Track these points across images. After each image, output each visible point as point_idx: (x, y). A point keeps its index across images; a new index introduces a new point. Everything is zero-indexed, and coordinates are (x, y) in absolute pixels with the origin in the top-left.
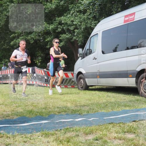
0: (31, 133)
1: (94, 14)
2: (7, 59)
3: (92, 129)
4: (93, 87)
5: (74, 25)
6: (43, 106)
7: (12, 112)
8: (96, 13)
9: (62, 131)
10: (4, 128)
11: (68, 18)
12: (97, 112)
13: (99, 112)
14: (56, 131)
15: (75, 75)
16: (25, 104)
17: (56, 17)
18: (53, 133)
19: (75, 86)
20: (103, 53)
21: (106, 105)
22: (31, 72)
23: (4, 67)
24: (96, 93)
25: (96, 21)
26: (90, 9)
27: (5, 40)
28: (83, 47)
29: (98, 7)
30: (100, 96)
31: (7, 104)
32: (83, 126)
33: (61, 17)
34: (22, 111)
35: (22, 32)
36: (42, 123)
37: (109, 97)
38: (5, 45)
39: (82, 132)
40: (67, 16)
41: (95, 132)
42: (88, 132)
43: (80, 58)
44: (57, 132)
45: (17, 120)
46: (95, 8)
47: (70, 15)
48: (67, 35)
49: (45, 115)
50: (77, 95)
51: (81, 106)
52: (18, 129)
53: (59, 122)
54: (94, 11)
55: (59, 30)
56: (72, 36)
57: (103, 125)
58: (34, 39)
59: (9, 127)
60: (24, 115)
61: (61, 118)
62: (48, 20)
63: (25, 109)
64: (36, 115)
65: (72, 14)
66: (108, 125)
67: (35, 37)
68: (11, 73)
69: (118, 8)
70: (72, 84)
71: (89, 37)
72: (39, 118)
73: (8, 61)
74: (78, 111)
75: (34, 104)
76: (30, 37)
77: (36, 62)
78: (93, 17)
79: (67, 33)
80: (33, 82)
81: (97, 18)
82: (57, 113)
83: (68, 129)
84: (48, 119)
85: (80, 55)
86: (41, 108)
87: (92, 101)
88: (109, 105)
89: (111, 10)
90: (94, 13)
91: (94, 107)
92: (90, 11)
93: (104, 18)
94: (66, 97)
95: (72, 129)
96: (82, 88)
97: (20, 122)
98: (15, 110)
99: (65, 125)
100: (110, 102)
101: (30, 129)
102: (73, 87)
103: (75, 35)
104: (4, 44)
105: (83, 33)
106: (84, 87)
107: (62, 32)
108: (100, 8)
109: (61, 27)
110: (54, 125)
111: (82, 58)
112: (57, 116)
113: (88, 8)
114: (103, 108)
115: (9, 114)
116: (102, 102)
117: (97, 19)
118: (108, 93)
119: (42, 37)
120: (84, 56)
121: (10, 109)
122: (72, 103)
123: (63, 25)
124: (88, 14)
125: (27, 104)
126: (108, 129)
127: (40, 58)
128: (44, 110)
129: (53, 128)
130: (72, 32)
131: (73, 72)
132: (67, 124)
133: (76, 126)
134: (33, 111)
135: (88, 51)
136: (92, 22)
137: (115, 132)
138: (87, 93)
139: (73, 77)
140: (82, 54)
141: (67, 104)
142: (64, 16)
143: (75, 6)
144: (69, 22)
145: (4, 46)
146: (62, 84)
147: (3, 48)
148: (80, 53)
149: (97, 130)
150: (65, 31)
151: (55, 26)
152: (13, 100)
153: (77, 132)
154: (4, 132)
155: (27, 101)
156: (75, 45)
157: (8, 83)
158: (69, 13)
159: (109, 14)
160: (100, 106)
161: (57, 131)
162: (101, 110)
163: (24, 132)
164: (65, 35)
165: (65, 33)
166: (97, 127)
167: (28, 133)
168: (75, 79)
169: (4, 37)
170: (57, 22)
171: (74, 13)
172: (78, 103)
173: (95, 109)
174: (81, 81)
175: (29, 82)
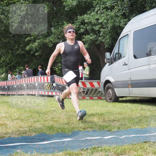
0: (52, 152)
1: (124, 11)
2: (22, 66)
3: (125, 149)
4: (124, 99)
5: (99, 24)
6: (65, 121)
7: (30, 128)
8: (126, 10)
9: (89, 151)
10: (21, 146)
11: (92, 16)
12: (129, 129)
13: (132, 128)
14: (81, 150)
15: (102, 84)
16: (44, 119)
17: (78, 16)
18: (78, 153)
19: (102, 97)
20: (135, 57)
21: (140, 120)
22: (49, 81)
23: (19, 76)
24: (127, 106)
25: (126, 19)
26: (119, 5)
27: (19, 45)
28: (110, 50)
29: (128, 2)
30: (133, 109)
31: (23, 119)
32: (114, 145)
33: (84, 15)
34: (41, 127)
35: (39, 34)
36: (65, 141)
37: (144, 110)
38: (19, 50)
39: (113, 152)
40: (91, 14)
41: (128, 153)
42: (120, 152)
43: (108, 64)
44: (82, 152)
45: (36, 137)
46: (125, 4)
47: (94, 13)
48: (91, 36)
49: (67, 131)
50: (105, 108)
51: (110, 121)
52: (36, 148)
53: (85, 140)
54: (123, 7)
55: (82, 30)
56: (97, 37)
57: (137, 144)
58: (53, 42)
59: (27, 146)
60: (44, 131)
61: (87, 135)
62: (69, 20)
63: (45, 124)
64: (57, 132)
65: (97, 11)
66: (143, 144)
67: (54, 40)
68: (27, 82)
69: (152, 3)
70: (99, 95)
71: (117, 38)
72: (61, 135)
73: (23, 68)
74: (107, 127)
75: (54, 119)
76: (49, 40)
77: (55, 70)
78: (122, 15)
79: (91, 34)
80: (52, 93)
81: (127, 15)
82: (82, 130)
83: (95, 148)
84: (72, 136)
85: (107, 60)
86: (63, 123)
87: (123, 115)
88: (144, 120)
89: (143, 5)
90: (123, 9)
91: (126, 122)
92: (119, 7)
93: (136, 16)
94: (92, 111)
95: (100, 149)
96: (110, 99)
97: (40, 139)
98: (32, 125)
99: (91, 144)
100: (145, 117)
101: (50, 148)
102: (100, 98)
103: (101, 35)
104: (18, 48)
105: (110, 33)
106: (113, 99)
107: (85, 32)
108: (130, 4)
109: (84, 28)
110: (79, 144)
111: (110, 63)
112: (81, 133)
113: (116, 4)
114: (136, 123)
115: (26, 131)
116: (135, 117)
117: (127, 17)
118: (143, 105)
119: (62, 40)
120: (112, 61)
121: (26, 125)
122: (100, 118)
123: (86, 25)
124: (115, 11)
125: (46, 119)
126: (144, 149)
127: (60, 64)
128: (66, 126)
129: (78, 148)
130: (97, 32)
131: (99, 81)
132: (94, 143)
133: (105, 145)
134: (53, 127)
135: (117, 55)
136: (121, 21)
137: (153, 153)
138: (116, 105)
139: (100, 86)
140: (110, 59)
141: (93, 118)
142: (87, 14)
143: (101, 2)
144: (94, 21)
145: (18, 52)
146: (87, 95)
147: (18, 54)
148: (107, 58)
149: (130, 150)
150: (88, 31)
151: (76, 26)
152: (29, 114)
153: (106, 151)
154: (20, 151)
155: (46, 116)
156: (101, 49)
157: (23, 95)
158: (93, 10)
159: (142, 10)
160: (132, 121)
161: (83, 150)
162: (134, 125)
163: (44, 151)
164: (89, 36)
165: (89, 35)
166: (131, 146)
167: (49, 153)
168: (101, 89)
169: (18, 40)
170: (79, 22)
171: (99, 10)
172: (107, 118)
173: (127, 125)
174: (110, 92)
175: (48, 93)
